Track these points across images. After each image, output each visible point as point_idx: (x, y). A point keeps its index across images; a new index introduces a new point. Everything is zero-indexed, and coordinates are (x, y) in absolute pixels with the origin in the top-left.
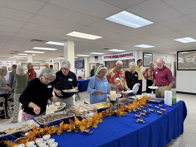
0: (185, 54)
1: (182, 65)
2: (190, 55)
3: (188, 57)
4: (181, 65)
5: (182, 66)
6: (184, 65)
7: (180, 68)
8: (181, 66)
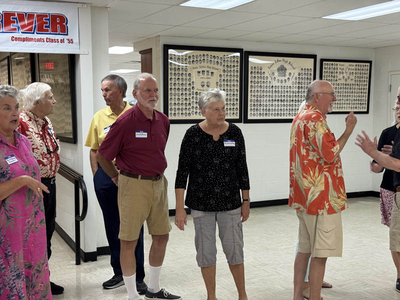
0: (192, 60)
1: (180, 102)
2: (205, 64)
3: (199, 72)
4: (177, 102)
5: (180, 107)
6: (188, 102)
7: (175, 114)
8: (177, 107)
